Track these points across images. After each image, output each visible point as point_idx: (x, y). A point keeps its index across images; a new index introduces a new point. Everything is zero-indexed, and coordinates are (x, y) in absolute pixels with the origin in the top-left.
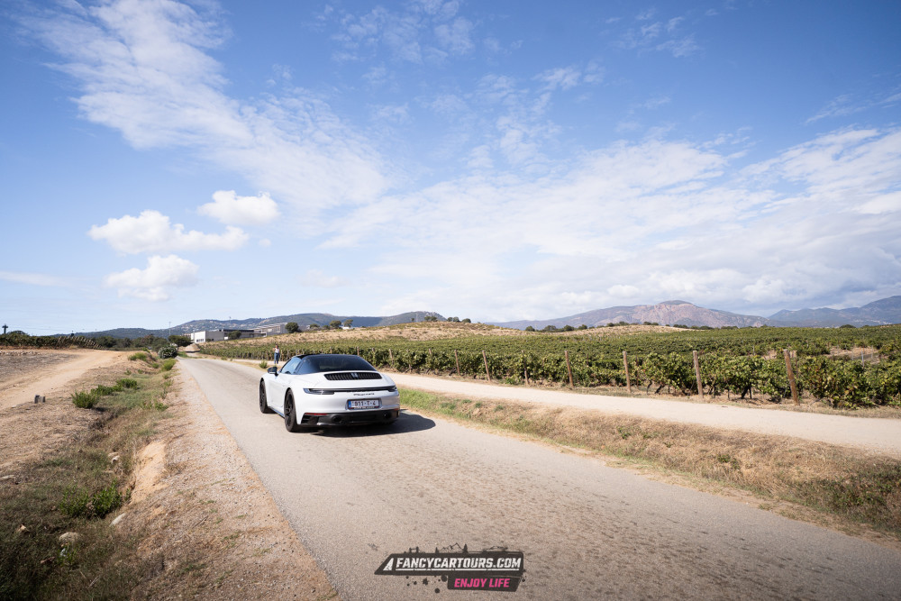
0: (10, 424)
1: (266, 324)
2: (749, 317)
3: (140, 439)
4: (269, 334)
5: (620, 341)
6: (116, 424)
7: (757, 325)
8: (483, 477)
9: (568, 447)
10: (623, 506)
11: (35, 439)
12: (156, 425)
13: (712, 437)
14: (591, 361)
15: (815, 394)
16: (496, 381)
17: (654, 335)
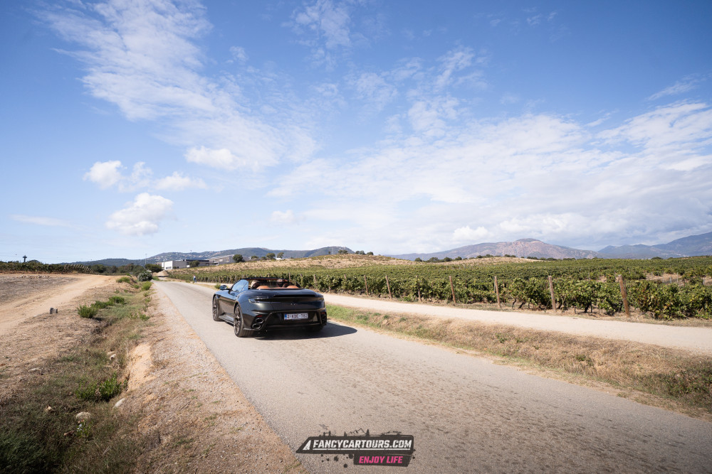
0: (33, 330)
1: (218, 255)
2: (583, 251)
3: (131, 341)
4: (221, 263)
5: (487, 269)
6: (111, 331)
7: (590, 257)
11: (53, 341)
12: (141, 331)
13: (571, 341)
14: (468, 284)
15: (642, 309)
16: (396, 299)
17: (513, 264)
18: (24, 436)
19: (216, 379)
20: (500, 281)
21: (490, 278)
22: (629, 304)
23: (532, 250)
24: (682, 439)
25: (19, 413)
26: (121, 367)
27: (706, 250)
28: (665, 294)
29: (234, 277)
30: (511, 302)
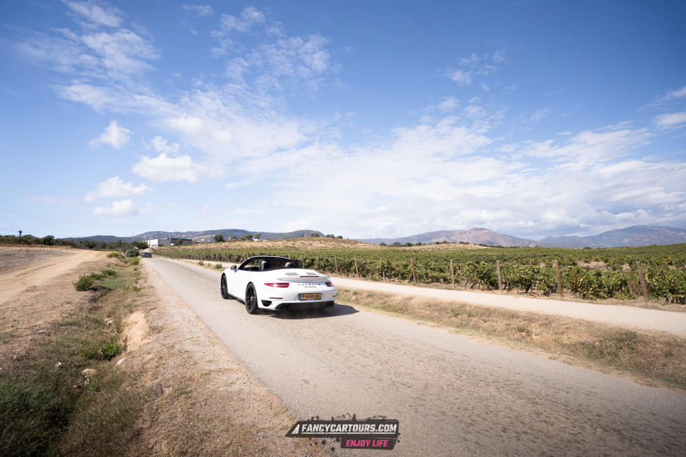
0: (35, 297)
1: (200, 235)
2: (527, 240)
3: (126, 310)
4: (203, 243)
5: (443, 254)
6: (106, 300)
7: (532, 246)
8: (369, 339)
9: (422, 321)
10: (465, 358)
11: (54, 308)
12: (135, 301)
13: (513, 315)
14: (427, 266)
15: (572, 290)
16: (363, 278)
17: (467, 250)
18: (40, 387)
19: (208, 343)
20: (455, 264)
21: (446, 262)
22: (563, 287)
23: (484, 238)
24: (595, 390)
25: (34, 367)
26: (118, 332)
27: (626, 242)
28: (592, 278)
29: (215, 255)
30: (464, 283)
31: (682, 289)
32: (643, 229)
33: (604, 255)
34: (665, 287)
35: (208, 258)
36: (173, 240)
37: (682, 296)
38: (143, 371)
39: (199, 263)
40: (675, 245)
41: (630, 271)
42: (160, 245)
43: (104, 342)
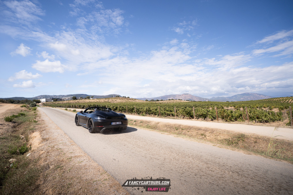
1: (66, 97)
2: (205, 99)
3: (30, 131)
4: (67, 100)
5: (172, 104)
6: (20, 127)
7: (207, 101)
9: (163, 132)
10: (180, 147)
12: (35, 127)
13: (199, 129)
14: (165, 110)
15: (222, 118)
16: (138, 115)
17: (181, 103)
19: (70, 144)
20: (176, 109)
21: (173, 108)
22: (218, 117)
23: (188, 98)
24: (230, 157)
27: (242, 99)
28: (229, 113)
29: (73, 106)
30: (180, 116)
31: (261, 117)
32: (248, 94)
33: (234, 104)
34: (255, 117)
35: (69, 107)
36: (53, 99)
37: (261, 120)
38: (39, 158)
39: (65, 109)
40: (259, 100)
41: (243, 111)
42: (46, 101)
43: (20, 146)
